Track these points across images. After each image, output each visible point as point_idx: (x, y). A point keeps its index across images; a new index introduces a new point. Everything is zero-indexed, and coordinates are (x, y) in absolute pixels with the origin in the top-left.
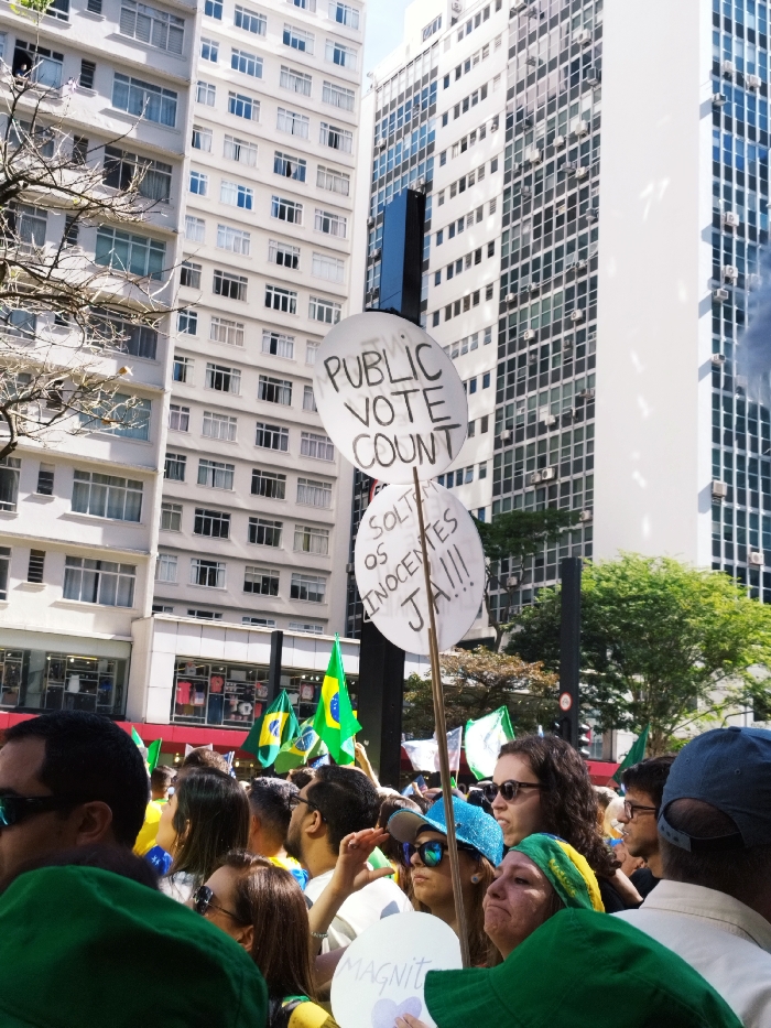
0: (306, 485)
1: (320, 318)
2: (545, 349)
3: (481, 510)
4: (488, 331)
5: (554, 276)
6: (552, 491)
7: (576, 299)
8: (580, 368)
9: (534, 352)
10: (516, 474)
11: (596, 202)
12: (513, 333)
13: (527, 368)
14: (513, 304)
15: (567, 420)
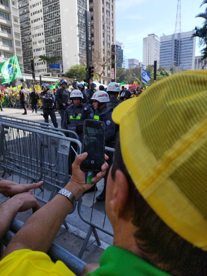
2: (52, 30)
3: (44, 55)
4: (42, 25)
5: (53, 17)
6: (56, 52)
7: (57, 22)
8: (59, 33)
9: (50, 30)
11: (59, 6)
12: (47, 26)
13: (50, 32)
14: (46, 21)
15: (57, 42)
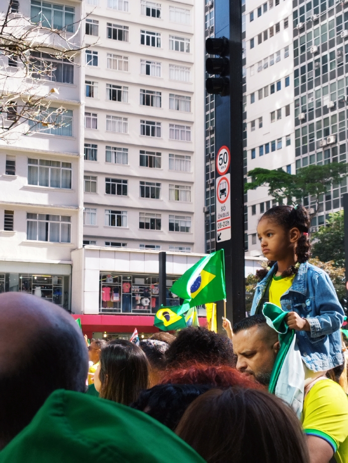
0: (174, 158)
1: (177, 49)
2: (325, 58)
3: (289, 166)
4: (287, 49)
5: (328, 9)
6: (334, 150)
9: (318, 60)
10: (310, 141)
12: (303, 49)
13: (313, 71)
14: (302, 30)
15: (341, 104)
